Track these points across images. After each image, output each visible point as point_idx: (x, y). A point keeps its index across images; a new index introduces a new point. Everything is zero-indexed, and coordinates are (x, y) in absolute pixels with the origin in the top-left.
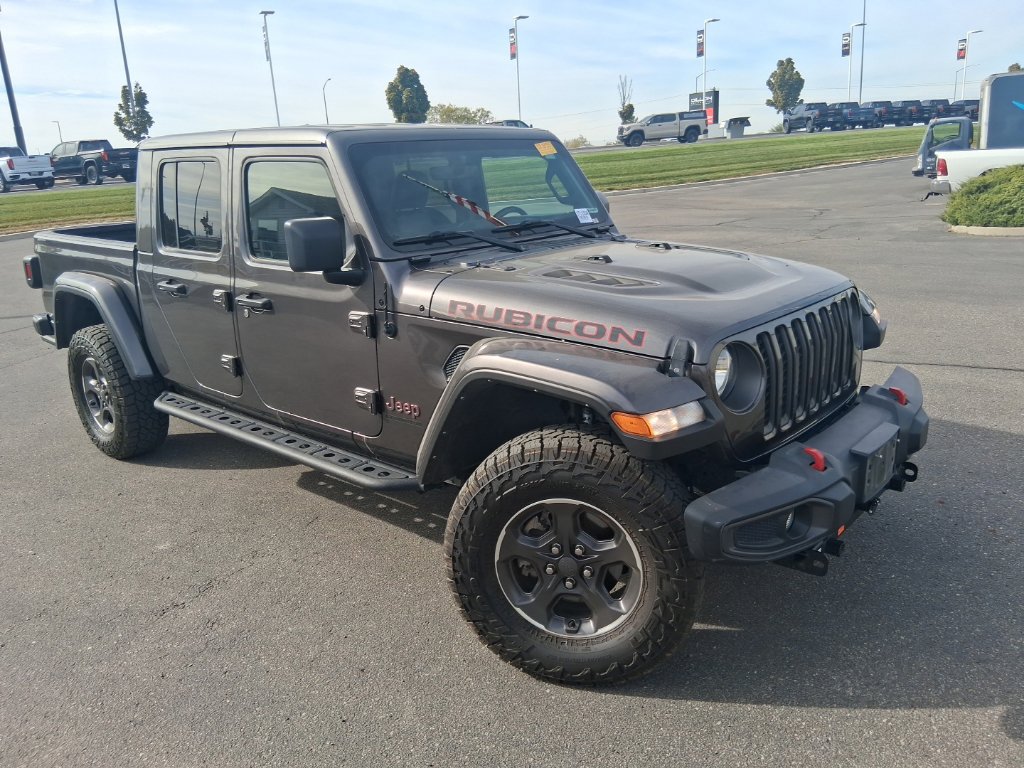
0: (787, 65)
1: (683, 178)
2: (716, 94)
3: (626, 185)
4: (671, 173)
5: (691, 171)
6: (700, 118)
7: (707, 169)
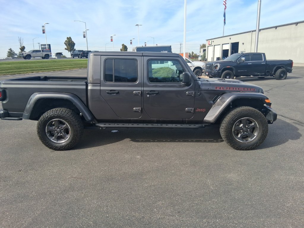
0: (69, 39)
1: (55, 70)
2: (49, 45)
3: (37, 71)
4: (50, 68)
5: (55, 67)
6: (49, 52)
7: (60, 67)
